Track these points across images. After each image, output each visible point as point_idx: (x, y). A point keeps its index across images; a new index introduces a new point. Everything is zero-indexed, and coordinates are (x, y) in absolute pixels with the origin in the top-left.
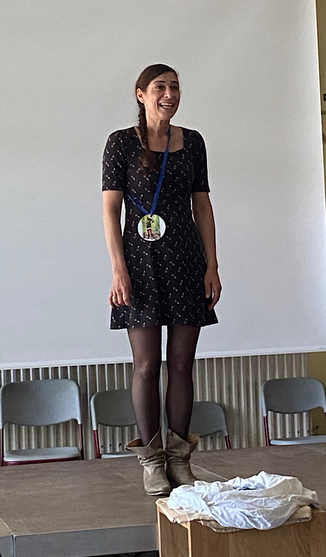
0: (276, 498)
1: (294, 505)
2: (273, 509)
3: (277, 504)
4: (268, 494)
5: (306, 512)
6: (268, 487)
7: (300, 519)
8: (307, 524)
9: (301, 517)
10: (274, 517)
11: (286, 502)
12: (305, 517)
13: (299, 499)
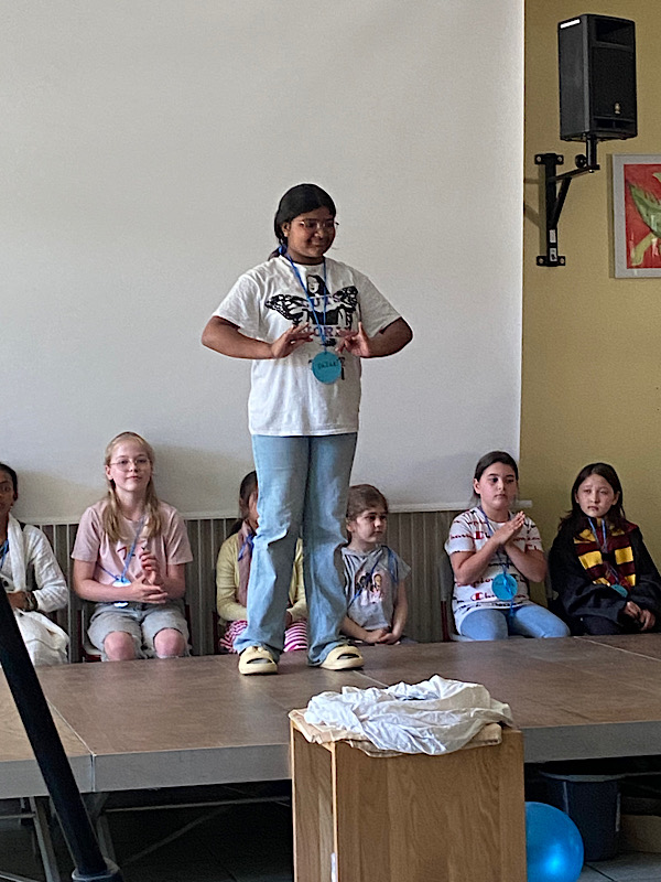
0: (453, 712)
1: (479, 722)
2: (449, 727)
3: (456, 720)
4: (442, 706)
5: (495, 732)
6: (442, 697)
7: (486, 742)
8: (494, 748)
9: (487, 738)
10: (450, 737)
11: (466, 718)
12: (492, 738)
13: (486, 714)
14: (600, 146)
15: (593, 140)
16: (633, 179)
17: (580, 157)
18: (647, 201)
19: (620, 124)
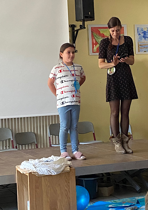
0: (58, 164)
1: (64, 166)
2: (57, 168)
3: (58, 166)
4: (55, 163)
6: (54, 161)
8: (68, 173)
9: (66, 170)
10: (57, 170)
11: (62, 165)
12: (68, 170)
13: (66, 164)
14: (86, 22)
15: (84, 21)
16: (94, 31)
17: (81, 25)
18: (97, 36)
19: (90, 17)
